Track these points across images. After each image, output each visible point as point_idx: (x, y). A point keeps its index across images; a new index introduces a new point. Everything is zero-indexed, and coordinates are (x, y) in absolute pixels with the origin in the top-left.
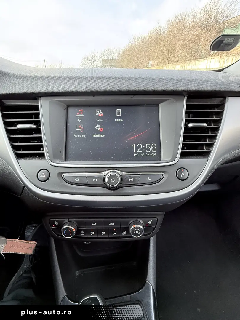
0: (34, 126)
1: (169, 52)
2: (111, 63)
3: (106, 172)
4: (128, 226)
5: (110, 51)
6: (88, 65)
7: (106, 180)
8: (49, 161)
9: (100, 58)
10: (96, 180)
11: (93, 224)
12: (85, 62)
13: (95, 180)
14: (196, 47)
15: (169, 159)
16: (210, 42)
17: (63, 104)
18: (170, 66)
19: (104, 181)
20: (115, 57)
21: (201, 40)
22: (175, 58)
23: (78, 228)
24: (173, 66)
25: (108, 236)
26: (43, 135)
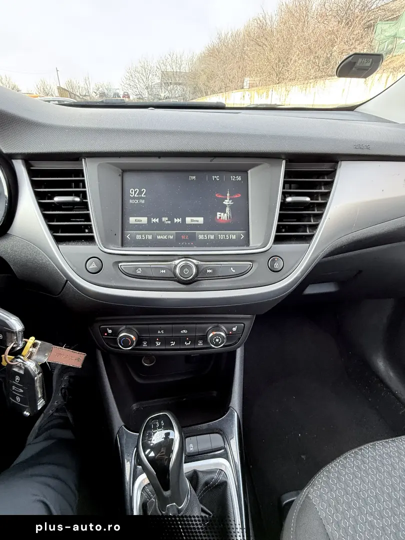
0: (77, 199)
1: (279, 61)
2: (177, 79)
3: (177, 262)
4: (205, 334)
5: (175, 56)
6: (137, 81)
7: (178, 271)
8: (101, 246)
9: (158, 70)
10: (164, 271)
11: (159, 332)
12: (132, 76)
13: (162, 271)
14: (327, 54)
15: (259, 245)
16: (351, 45)
17: (117, 168)
18: (280, 88)
19: (174, 273)
20: (185, 68)
21: (336, 42)
22: (290, 73)
23: (139, 336)
24: (286, 88)
25: (179, 347)
26: (91, 212)
